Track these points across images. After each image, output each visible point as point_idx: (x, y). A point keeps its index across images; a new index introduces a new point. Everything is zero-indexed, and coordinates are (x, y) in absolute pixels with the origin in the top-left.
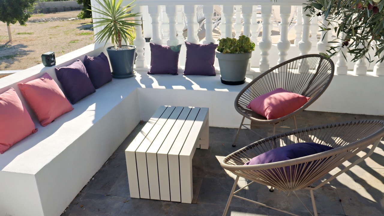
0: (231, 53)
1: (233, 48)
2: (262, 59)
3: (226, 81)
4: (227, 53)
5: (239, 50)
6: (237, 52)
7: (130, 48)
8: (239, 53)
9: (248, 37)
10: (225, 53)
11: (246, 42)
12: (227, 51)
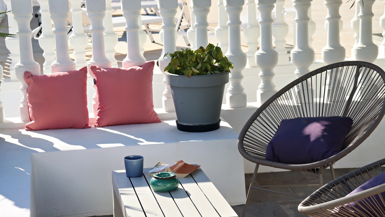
0: (198, 74)
1: (202, 66)
2: (264, 83)
3: (192, 126)
4: (194, 75)
5: (211, 68)
6: (209, 73)
8: (211, 74)
9: (218, 46)
10: (190, 75)
11: (217, 54)
12: (194, 71)
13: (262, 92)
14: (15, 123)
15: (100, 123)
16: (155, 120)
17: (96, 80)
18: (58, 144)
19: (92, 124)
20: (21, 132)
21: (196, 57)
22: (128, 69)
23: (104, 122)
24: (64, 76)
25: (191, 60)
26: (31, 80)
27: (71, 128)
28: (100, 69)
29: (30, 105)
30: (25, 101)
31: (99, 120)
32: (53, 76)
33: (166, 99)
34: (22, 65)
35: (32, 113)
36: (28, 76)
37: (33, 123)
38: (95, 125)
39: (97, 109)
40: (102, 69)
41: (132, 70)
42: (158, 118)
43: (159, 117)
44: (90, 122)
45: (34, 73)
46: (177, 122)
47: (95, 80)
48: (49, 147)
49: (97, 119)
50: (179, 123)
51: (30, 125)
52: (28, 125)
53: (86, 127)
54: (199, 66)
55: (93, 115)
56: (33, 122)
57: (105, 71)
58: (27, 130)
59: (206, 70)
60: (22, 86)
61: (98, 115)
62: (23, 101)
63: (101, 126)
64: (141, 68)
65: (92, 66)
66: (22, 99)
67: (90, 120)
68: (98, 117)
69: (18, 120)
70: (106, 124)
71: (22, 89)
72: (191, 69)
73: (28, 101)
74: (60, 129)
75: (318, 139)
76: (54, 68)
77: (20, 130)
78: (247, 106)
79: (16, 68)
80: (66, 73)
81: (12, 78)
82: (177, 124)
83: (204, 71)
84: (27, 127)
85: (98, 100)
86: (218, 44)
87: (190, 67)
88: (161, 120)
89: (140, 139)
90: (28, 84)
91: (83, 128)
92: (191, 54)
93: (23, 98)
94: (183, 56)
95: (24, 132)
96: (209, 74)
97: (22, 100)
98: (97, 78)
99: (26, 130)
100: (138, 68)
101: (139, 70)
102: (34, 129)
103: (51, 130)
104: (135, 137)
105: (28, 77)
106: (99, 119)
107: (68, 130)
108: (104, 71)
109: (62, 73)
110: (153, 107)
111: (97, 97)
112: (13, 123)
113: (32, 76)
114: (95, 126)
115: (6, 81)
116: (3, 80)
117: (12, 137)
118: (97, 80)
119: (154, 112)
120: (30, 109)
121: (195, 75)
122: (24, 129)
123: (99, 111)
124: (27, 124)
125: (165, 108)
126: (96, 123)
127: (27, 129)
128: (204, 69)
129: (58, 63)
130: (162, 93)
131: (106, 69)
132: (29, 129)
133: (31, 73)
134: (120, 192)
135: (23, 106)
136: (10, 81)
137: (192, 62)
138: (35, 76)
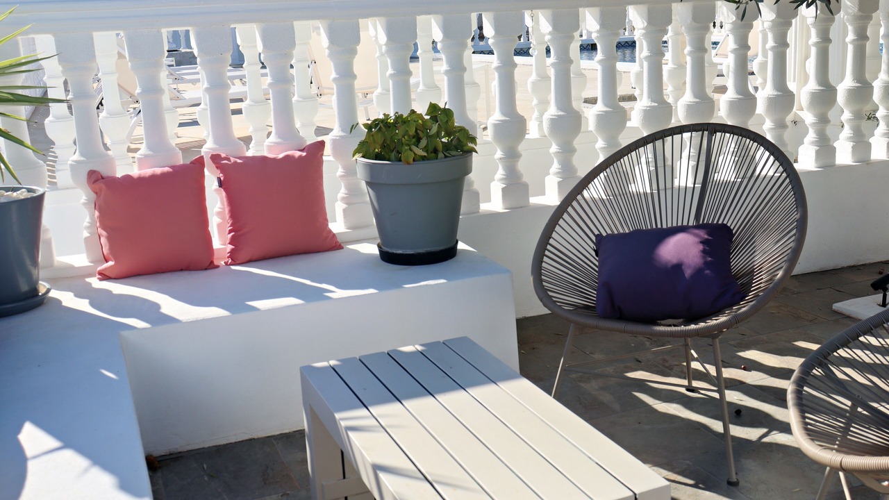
1: (427, 143)
2: (504, 170)
3: (413, 254)
4: (417, 161)
5: (442, 146)
6: (441, 155)
7: (21, 195)
8: (446, 157)
9: (446, 107)
10: (411, 160)
11: (447, 121)
12: (416, 152)
13: (504, 186)
14: (76, 265)
15: (235, 258)
16: (332, 244)
17: (222, 179)
18: (170, 306)
19: (221, 259)
20: (90, 284)
21: (416, 128)
22: (281, 156)
23: (244, 255)
24: (164, 175)
25: (406, 133)
26: (101, 185)
27: (182, 270)
28: (228, 159)
29: (104, 233)
30: (92, 224)
31: (232, 252)
32: (142, 176)
33: (345, 206)
34: (82, 159)
35: (107, 247)
36: (95, 179)
37: (111, 266)
38: (226, 260)
39: (227, 232)
40: (233, 160)
41: (287, 157)
42: (337, 242)
43: (339, 239)
44: (216, 256)
45: (105, 172)
46: (379, 246)
47: (219, 179)
48: (151, 312)
49: (228, 250)
50: (385, 249)
51: (106, 269)
52: (103, 270)
53: (212, 266)
54: (423, 143)
55: (220, 242)
56: (111, 263)
57: (239, 161)
58: (101, 280)
59: (435, 151)
60: (84, 197)
61: (229, 243)
62: (88, 224)
63: (238, 262)
64: (304, 154)
65: (212, 155)
66: (87, 221)
67: (215, 252)
68: (230, 247)
69: (81, 260)
70: (248, 259)
71: (84, 204)
72: (411, 150)
73: (98, 224)
74: (163, 272)
75: (698, 272)
76: (142, 162)
77: (88, 280)
78: (480, 211)
79: (71, 165)
80: (167, 169)
81: (59, 185)
82: (380, 251)
83: (432, 152)
84: (100, 273)
85: (227, 216)
86: (446, 104)
87: (409, 145)
88: (342, 245)
89: (324, 286)
90: (96, 193)
91: (206, 269)
92: (405, 123)
93: (88, 219)
94: (390, 127)
95: (95, 283)
96: (442, 158)
97: (86, 224)
98: (225, 176)
99: (98, 278)
100: (297, 154)
101: (300, 156)
102: (112, 276)
103: (146, 276)
104: (312, 281)
105: (95, 181)
106: (232, 250)
107: (178, 273)
108: (236, 162)
109: (158, 171)
110: (327, 221)
111: (227, 210)
112: (72, 267)
113: (103, 178)
114: (226, 263)
115: (52, 190)
116: (48, 188)
117: (76, 295)
118: (224, 179)
119: (330, 231)
120: (103, 240)
121: (419, 160)
122: (95, 276)
123: (233, 236)
124: (99, 268)
125: (345, 222)
126: (228, 257)
127: (100, 277)
128: (431, 149)
129: (149, 152)
130: (337, 197)
131: (239, 158)
132: (104, 276)
133: (99, 173)
134: (343, 424)
135: (88, 235)
136: (57, 189)
137: (409, 136)
138: (108, 177)
